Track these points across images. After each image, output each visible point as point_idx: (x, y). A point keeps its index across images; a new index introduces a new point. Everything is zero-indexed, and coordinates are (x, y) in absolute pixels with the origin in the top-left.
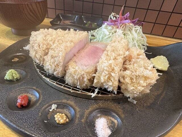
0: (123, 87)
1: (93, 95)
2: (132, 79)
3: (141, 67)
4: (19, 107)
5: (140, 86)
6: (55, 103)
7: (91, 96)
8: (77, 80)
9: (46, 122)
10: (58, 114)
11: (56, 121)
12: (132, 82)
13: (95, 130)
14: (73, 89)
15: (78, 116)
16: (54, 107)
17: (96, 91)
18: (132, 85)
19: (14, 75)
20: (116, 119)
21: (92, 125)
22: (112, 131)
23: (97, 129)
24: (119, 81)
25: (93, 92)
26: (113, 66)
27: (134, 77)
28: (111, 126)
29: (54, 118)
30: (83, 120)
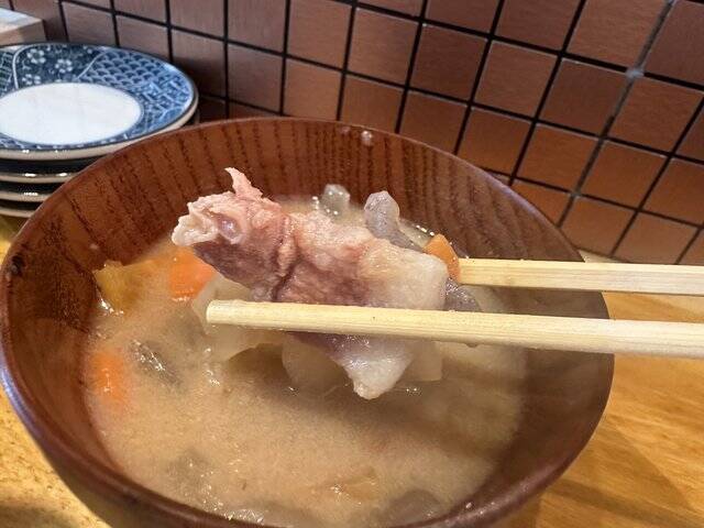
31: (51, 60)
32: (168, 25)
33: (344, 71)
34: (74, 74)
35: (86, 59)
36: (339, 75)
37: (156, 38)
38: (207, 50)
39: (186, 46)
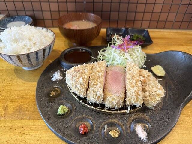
0: (146, 102)
1: (128, 111)
2: (150, 96)
3: (153, 87)
4: (84, 134)
5: (156, 100)
6: (106, 124)
7: (127, 112)
8: (115, 104)
9: (107, 139)
10: (111, 131)
11: (112, 137)
12: (151, 99)
13: (137, 135)
14: (113, 110)
15: (124, 129)
16: (106, 127)
17: (129, 108)
18: (151, 100)
19: (65, 110)
20: (146, 123)
21: (134, 132)
22: (147, 132)
23: (138, 134)
24: (143, 99)
25: (127, 109)
26: (137, 91)
27: (152, 95)
28: (145, 129)
29: (110, 135)
30: (128, 131)
31: (10, 19)
32: (25, 11)
33: (50, 11)
34: (14, 21)
35: (14, 18)
36: (50, 12)
37: (24, 13)
38: (31, 13)
39: (28, 13)
